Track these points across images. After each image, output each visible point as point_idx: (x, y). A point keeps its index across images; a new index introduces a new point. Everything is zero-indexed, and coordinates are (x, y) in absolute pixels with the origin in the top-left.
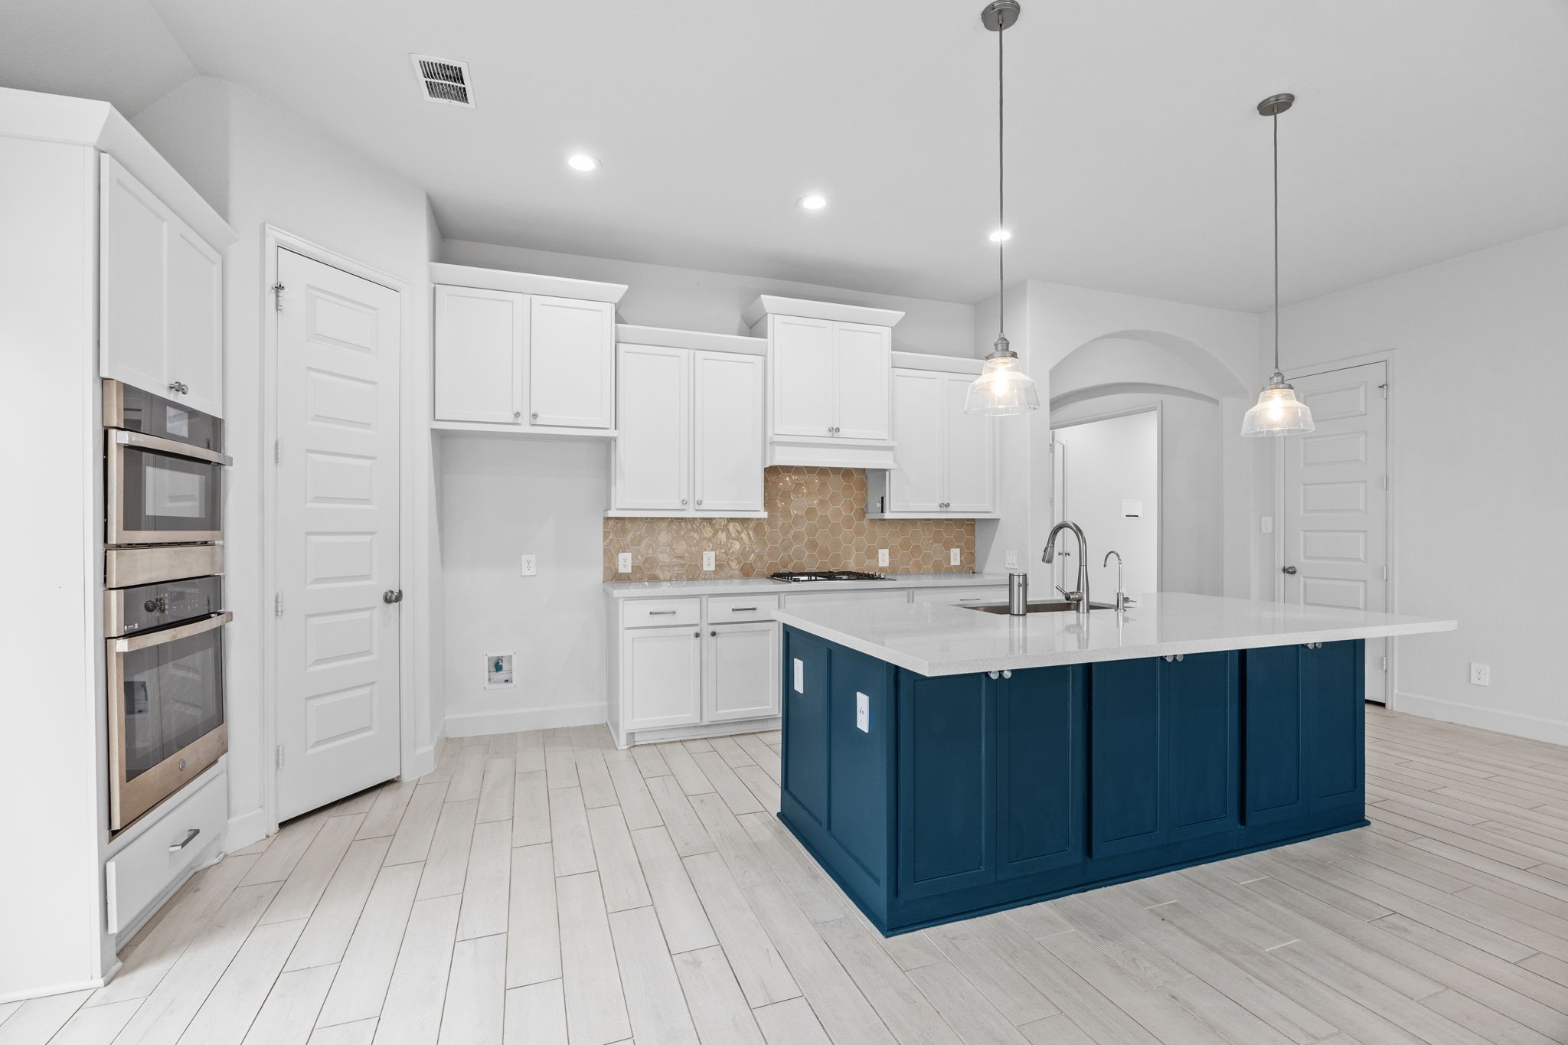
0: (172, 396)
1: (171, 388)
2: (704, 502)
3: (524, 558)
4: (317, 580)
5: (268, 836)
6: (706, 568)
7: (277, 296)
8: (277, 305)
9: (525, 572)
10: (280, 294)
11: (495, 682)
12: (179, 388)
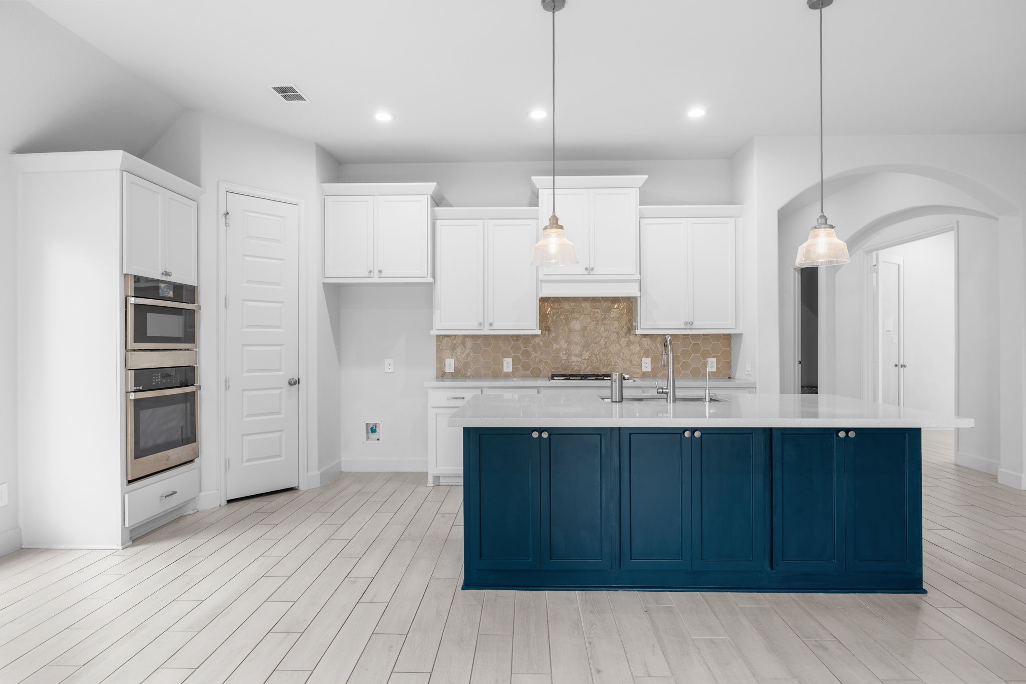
0: (164, 278)
1: (163, 274)
2: (494, 324)
3: (387, 361)
4: (249, 371)
5: (220, 506)
6: (505, 370)
7: (226, 219)
8: (226, 223)
9: (387, 370)
10: (227, 218)
11: (372, 440)
12: (166, 274)
